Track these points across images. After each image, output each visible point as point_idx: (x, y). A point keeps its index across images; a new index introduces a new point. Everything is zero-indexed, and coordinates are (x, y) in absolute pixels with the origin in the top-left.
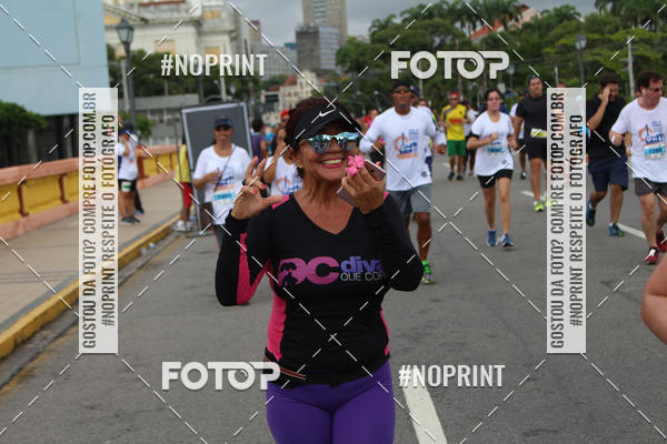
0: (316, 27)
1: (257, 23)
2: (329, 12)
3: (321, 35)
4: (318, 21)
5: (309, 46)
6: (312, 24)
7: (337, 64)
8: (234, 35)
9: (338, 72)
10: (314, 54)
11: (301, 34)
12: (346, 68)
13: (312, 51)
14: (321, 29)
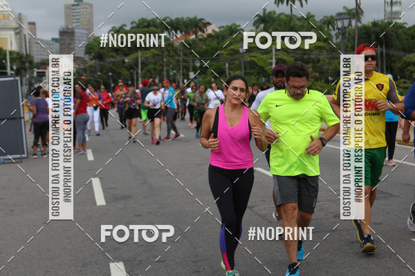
0: (73, 29)
1: (33, 24)
2: (82, 20)
3: (76, 35)
4: (74, 25)
5: (68, 41)
6: (70, 27)
7: (86, 53)
8: (18, 31)
9: (86, 59)
10: (71, 46)
11: (62, 33)
12: (91, 57)
13: (70, 44)
14: (76, 30)
